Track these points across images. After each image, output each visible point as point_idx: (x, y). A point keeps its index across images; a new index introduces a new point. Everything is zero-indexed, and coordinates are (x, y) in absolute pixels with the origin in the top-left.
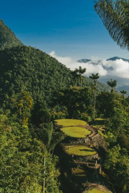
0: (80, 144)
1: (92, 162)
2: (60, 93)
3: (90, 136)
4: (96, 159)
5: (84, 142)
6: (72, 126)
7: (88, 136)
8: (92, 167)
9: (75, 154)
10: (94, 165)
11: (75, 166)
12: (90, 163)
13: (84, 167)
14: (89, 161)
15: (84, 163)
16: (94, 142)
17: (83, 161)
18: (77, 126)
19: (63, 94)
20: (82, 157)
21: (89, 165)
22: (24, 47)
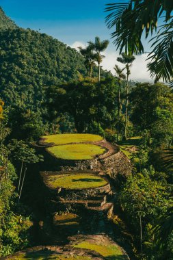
0: (80, 171)
1: (96, 199)
2: (58, 90)
3: (101, 157)
4: (104, 193)
5: (89, 168)
6: (71, 143)
7: (97, 156)
8: (94, 208)
9: (65, 187)
10: (99, 205)
11: (63, 208)
12: (92, 201)
13: (79, 209)
14: (90, 198)
15: (81, 201)
16: (109, 167)
17: (78, 198)
18: (83, 143)
19: (64, 92)
20: (77, 191)
21: (90, 205)
22: (18, 31)
